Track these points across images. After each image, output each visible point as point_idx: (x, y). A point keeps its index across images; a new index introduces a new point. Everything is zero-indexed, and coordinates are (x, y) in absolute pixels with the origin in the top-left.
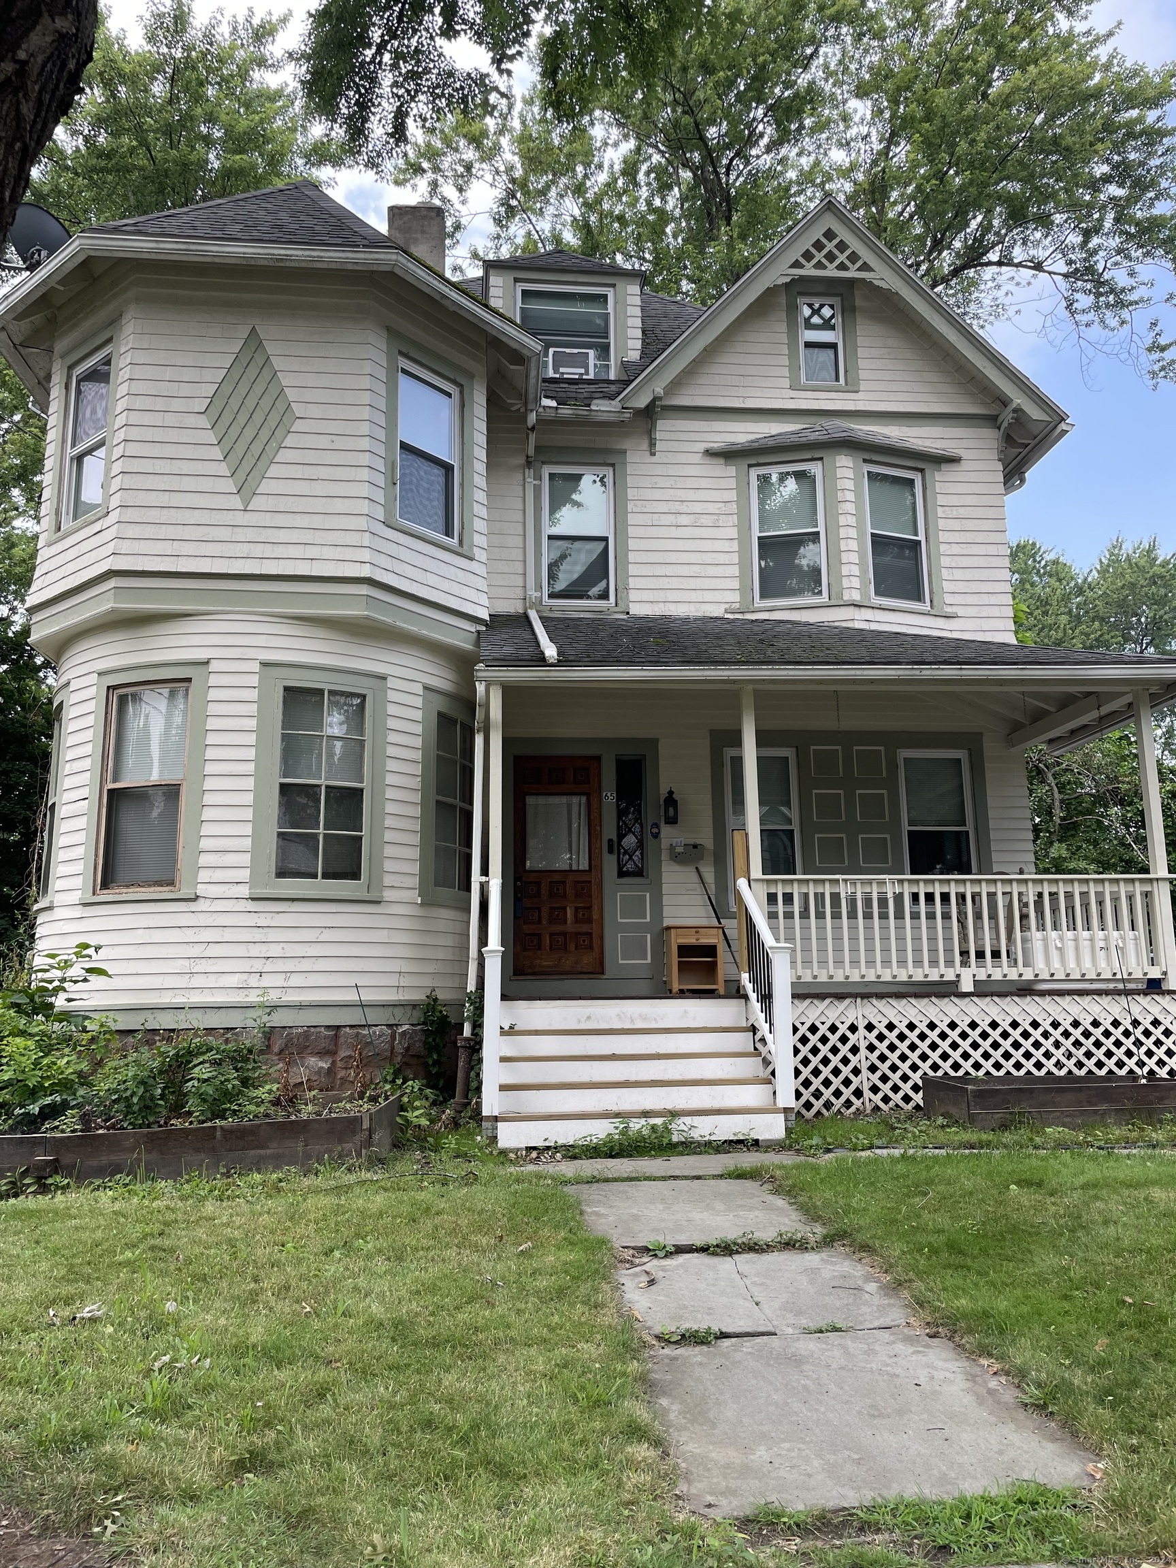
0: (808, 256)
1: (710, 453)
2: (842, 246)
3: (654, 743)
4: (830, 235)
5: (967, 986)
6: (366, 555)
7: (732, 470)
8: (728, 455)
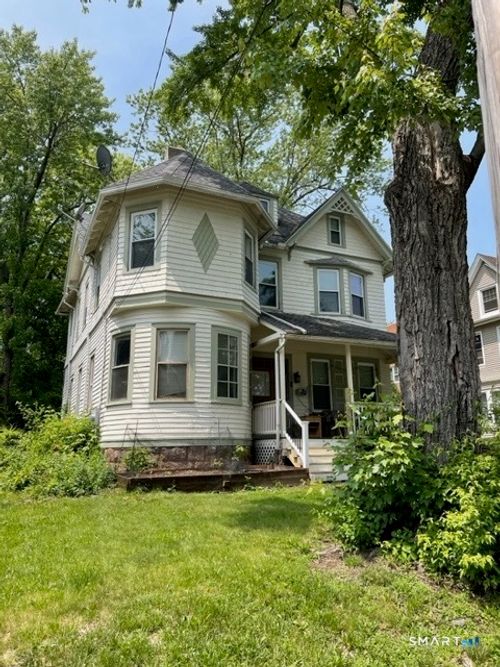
0: (336, 205)
1: (306, 263)
2: (345, 203)
4: (342, 199)
6: (241, 293)
8: (311, 264)
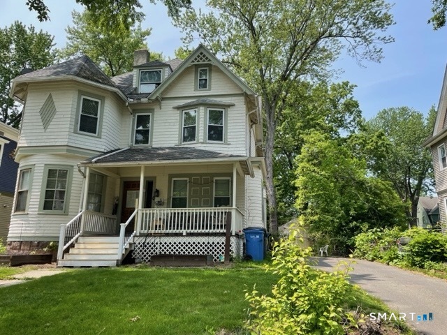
0: (196, 59)
1: (174, 108)
2: (204, 56)
3: (155, 177)
4: (201, 53)
5: (184, 234)
6: (67, 140)
7: (178, 112)
8: (178, 108)
